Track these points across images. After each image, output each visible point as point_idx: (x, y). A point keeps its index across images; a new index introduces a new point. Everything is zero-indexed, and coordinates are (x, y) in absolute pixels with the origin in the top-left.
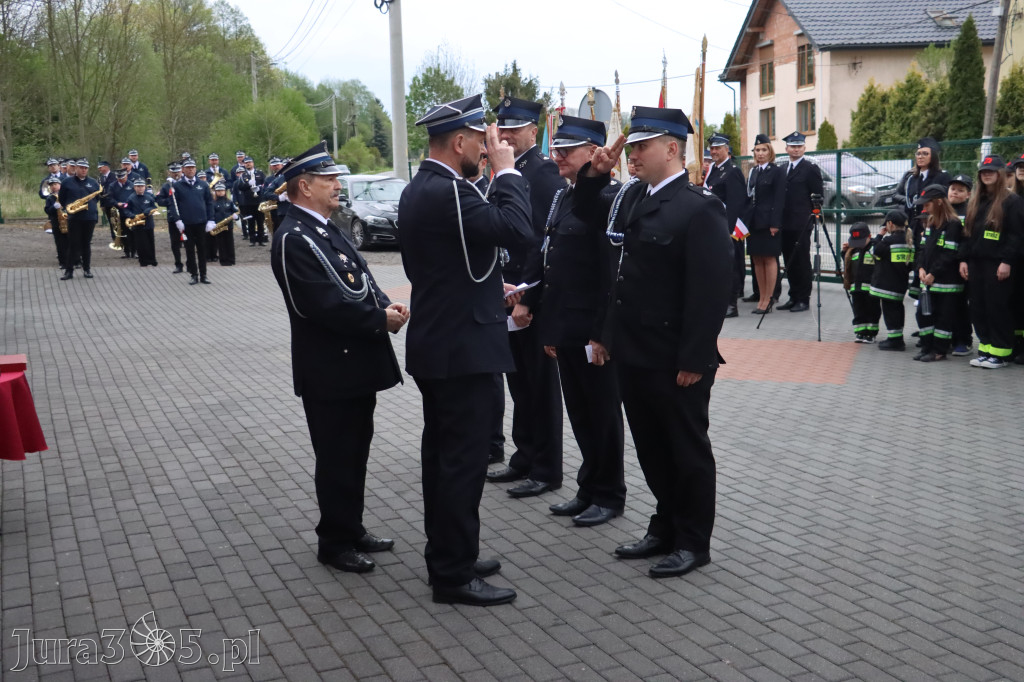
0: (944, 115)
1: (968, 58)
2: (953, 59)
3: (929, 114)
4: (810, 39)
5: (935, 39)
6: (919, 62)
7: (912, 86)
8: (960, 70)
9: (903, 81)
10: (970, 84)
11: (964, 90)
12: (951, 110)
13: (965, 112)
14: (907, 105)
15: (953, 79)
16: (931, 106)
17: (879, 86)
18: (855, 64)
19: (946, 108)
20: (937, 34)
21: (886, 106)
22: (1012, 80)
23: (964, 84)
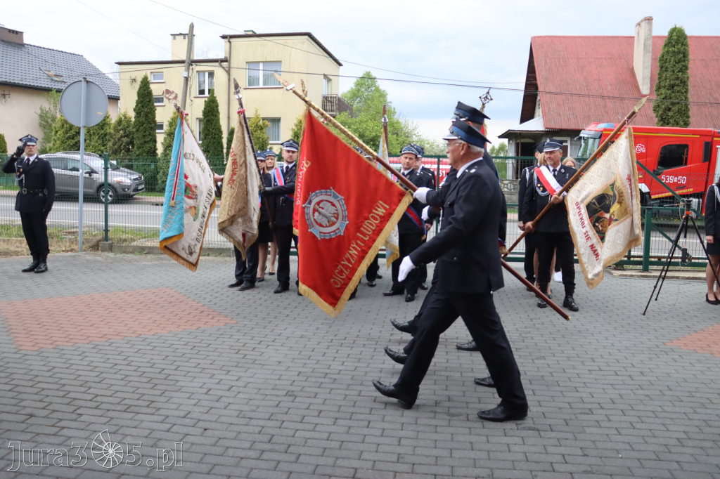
0: (130, 133)
3: (121, 132)
5: (54, 87)
6: (47, 100)
15: (138, 112)
16: (121, 127)
18: (4, 95)
19: (132, 129)
20: (52, 83)
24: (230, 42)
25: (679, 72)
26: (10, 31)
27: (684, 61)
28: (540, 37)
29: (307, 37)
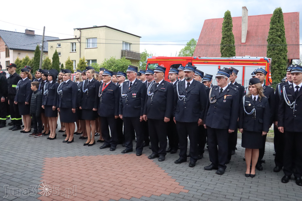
0: (33, 66)
1: (37, 54)
2: (34, 54)
4: (8, 46)
7: (27, 59)
8: (36, 57)
9: (25, 58)
10: (38, 60)
11: (37, 61)
12: (34, 65)
13: (37, 66)
14: (25, 63)
15: (35, 58)
17: (20, 58)
18: (19, 53)
19: (33, 65)
21: (21, 63)
22: (46, 60)
23: (37, 60)
24: (80, 31)
25: (226, 31)
26: (29, 31)
27: (228, 26)
28: (209, 19)
29: (105, 27)
